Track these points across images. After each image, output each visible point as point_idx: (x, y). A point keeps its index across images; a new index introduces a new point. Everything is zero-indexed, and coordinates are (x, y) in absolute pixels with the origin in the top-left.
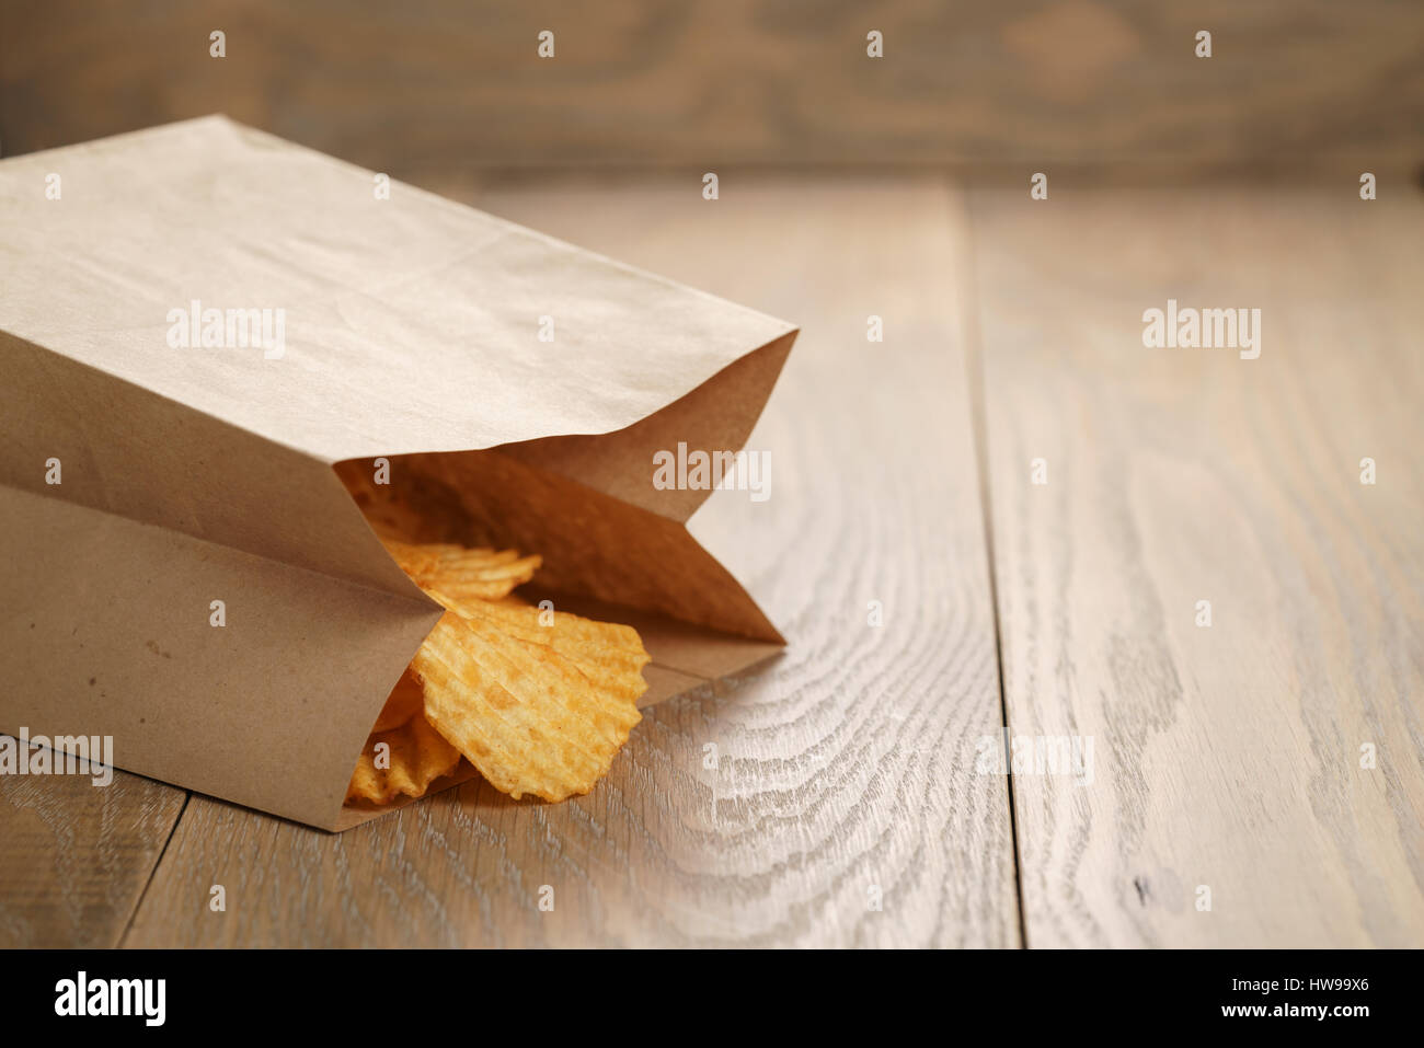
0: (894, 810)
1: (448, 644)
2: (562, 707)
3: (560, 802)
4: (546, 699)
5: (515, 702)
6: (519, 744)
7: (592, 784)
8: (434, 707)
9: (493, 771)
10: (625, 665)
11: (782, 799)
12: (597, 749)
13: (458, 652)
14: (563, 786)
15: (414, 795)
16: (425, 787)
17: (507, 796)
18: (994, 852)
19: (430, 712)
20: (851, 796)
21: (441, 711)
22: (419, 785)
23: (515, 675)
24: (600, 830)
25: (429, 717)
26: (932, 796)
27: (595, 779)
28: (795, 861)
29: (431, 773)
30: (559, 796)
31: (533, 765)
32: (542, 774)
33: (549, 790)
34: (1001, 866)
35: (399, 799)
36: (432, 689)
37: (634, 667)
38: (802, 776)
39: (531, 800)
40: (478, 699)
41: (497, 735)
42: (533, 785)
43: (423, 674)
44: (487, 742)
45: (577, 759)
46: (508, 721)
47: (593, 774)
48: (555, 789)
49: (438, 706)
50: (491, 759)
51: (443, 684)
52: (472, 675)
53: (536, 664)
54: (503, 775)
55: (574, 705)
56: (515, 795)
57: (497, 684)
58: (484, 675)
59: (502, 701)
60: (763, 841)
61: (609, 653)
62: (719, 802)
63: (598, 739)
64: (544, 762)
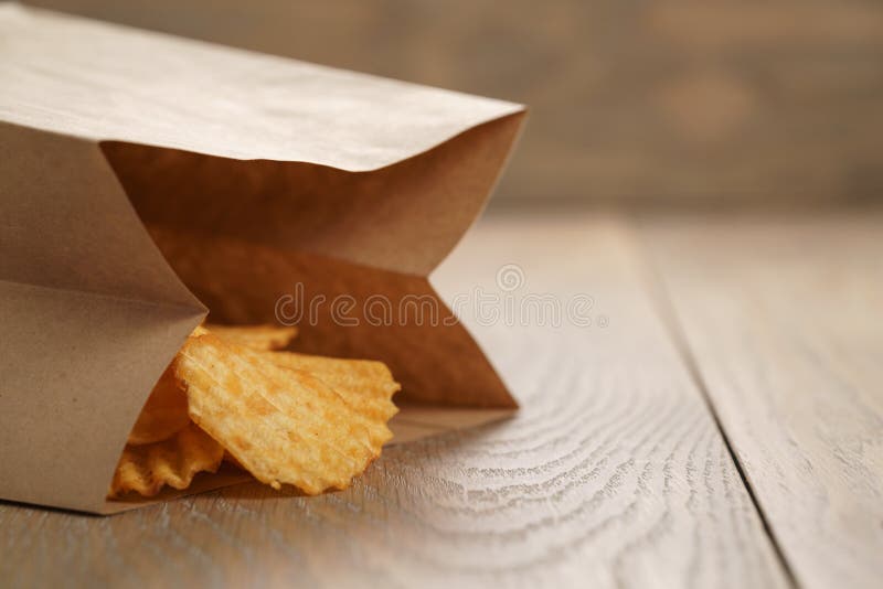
0: (637, 492)
1: (211, 359)
2: (318, 419)
3: (319, 495)
4: (304, 410)
5: (274, 410)
6: (279, 442)
7: (349, 480)
8: (197, 406)
9: (254, 463)
10: (376, 393)
11: (528, 489)
12: (353, 452)
13: (220, 365)
14: (321, 479)
15: (179, 487)
16: (189, 480)
17: (268, 486)
18: (739, 513)
19: (193, 410)
20: (596, 485)
21: (205, 409)
22: (183, 478)
23: (274, 388)
24: (357, 510)
25: (193, 415)
26: (670, 484)
27: (351, 475)
28: (548, 522)
29: (195, 466)
30: (317, 488)
31: (292, 462)
32: (300, 468)
33: (308, 482)
34: (748, 521)
35: (165, 492)
36: (195, 392)
37: (385, 394)
38: (546, 477)
39: (291, 491)
40: (239, 404)
41: (258, 435)
42: (292, 476)
43: (187, 381)
44: (248, 437)
45: (334, 458)
46: (267, 424)
47: (349, 471)
48: (313, 482)
49: (201, 406)
50: (252, 453)
51: (207, 390)
52: (234, 386)
53: (294, 383)
54: (263, 466)
55: (330, 417)
56: (276, 485)
57: (256, 393)
58: (245, 386)
59: (261, 409)
60: (514, 512)
61: (361, 382)
62: (470, 492)
63: (353, 443)
64: (302, 458)
